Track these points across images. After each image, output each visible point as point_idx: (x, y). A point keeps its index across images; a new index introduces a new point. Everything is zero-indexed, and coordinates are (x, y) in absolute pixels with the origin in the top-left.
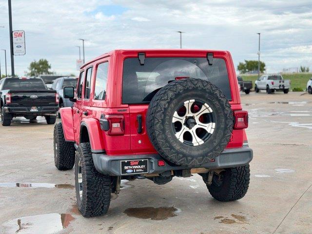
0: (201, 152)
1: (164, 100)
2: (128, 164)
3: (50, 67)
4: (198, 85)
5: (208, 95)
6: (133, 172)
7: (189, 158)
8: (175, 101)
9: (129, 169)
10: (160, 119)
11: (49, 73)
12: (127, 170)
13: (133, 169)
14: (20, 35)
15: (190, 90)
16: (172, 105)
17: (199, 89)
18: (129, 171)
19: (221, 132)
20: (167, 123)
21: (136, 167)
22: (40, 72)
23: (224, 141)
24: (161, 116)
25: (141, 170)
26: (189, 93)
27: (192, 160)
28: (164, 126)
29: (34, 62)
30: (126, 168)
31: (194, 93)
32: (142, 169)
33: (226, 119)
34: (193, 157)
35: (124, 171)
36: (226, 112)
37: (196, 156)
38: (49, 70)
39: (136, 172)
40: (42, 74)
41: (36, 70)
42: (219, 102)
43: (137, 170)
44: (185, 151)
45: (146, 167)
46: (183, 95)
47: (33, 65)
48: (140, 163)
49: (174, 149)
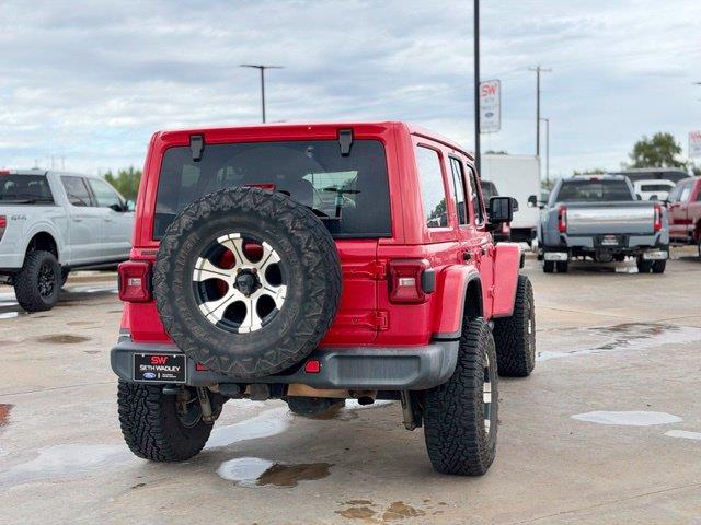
0: (249, 347)
1: (173, 233)
2: (148, 360)
3: (678, 150)
4: (242, 204)
5: (263, 223)
6: (156, 378)
7: (225, 359)
8: (193, 236)
9: (148, 371)
10: (162, 272)
11: (677, 164)
12: (144, 372)
13: (156, 372)
14: (492, 90)
15: (226, 214)
16: (188, 244)
17: (246, 210)
18: (149, 375)
19: (296, 305)
20: (178, 280)
21: (162, 368)
22: (657, 164)
23: (303, 326)
24: (165, 266)
25: (171, 376)
26: (224, 220)
27: (230, 362)
28: (170, 287)
29: (642, 140)
30: (143, 368)
31: (234, 219)
32: (174, 373)
33: (307, 277)
34: (232, 357)
35: (139, 374)
36: (306, 262)
37: (238, 355)
38: (677, 158)
39: (162, 379)
40: (660, 166)
41: (647, 159)
42: (290, 240)
43: (164, 376)
44: (215, 342)
45: (182, 369)
46: (210, 224)
47: (641, 148)
48: (170, 362)
49: (191, 336)
